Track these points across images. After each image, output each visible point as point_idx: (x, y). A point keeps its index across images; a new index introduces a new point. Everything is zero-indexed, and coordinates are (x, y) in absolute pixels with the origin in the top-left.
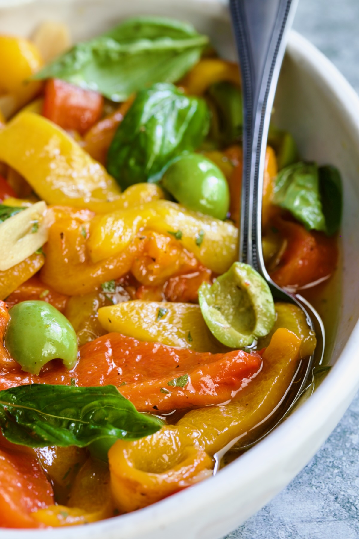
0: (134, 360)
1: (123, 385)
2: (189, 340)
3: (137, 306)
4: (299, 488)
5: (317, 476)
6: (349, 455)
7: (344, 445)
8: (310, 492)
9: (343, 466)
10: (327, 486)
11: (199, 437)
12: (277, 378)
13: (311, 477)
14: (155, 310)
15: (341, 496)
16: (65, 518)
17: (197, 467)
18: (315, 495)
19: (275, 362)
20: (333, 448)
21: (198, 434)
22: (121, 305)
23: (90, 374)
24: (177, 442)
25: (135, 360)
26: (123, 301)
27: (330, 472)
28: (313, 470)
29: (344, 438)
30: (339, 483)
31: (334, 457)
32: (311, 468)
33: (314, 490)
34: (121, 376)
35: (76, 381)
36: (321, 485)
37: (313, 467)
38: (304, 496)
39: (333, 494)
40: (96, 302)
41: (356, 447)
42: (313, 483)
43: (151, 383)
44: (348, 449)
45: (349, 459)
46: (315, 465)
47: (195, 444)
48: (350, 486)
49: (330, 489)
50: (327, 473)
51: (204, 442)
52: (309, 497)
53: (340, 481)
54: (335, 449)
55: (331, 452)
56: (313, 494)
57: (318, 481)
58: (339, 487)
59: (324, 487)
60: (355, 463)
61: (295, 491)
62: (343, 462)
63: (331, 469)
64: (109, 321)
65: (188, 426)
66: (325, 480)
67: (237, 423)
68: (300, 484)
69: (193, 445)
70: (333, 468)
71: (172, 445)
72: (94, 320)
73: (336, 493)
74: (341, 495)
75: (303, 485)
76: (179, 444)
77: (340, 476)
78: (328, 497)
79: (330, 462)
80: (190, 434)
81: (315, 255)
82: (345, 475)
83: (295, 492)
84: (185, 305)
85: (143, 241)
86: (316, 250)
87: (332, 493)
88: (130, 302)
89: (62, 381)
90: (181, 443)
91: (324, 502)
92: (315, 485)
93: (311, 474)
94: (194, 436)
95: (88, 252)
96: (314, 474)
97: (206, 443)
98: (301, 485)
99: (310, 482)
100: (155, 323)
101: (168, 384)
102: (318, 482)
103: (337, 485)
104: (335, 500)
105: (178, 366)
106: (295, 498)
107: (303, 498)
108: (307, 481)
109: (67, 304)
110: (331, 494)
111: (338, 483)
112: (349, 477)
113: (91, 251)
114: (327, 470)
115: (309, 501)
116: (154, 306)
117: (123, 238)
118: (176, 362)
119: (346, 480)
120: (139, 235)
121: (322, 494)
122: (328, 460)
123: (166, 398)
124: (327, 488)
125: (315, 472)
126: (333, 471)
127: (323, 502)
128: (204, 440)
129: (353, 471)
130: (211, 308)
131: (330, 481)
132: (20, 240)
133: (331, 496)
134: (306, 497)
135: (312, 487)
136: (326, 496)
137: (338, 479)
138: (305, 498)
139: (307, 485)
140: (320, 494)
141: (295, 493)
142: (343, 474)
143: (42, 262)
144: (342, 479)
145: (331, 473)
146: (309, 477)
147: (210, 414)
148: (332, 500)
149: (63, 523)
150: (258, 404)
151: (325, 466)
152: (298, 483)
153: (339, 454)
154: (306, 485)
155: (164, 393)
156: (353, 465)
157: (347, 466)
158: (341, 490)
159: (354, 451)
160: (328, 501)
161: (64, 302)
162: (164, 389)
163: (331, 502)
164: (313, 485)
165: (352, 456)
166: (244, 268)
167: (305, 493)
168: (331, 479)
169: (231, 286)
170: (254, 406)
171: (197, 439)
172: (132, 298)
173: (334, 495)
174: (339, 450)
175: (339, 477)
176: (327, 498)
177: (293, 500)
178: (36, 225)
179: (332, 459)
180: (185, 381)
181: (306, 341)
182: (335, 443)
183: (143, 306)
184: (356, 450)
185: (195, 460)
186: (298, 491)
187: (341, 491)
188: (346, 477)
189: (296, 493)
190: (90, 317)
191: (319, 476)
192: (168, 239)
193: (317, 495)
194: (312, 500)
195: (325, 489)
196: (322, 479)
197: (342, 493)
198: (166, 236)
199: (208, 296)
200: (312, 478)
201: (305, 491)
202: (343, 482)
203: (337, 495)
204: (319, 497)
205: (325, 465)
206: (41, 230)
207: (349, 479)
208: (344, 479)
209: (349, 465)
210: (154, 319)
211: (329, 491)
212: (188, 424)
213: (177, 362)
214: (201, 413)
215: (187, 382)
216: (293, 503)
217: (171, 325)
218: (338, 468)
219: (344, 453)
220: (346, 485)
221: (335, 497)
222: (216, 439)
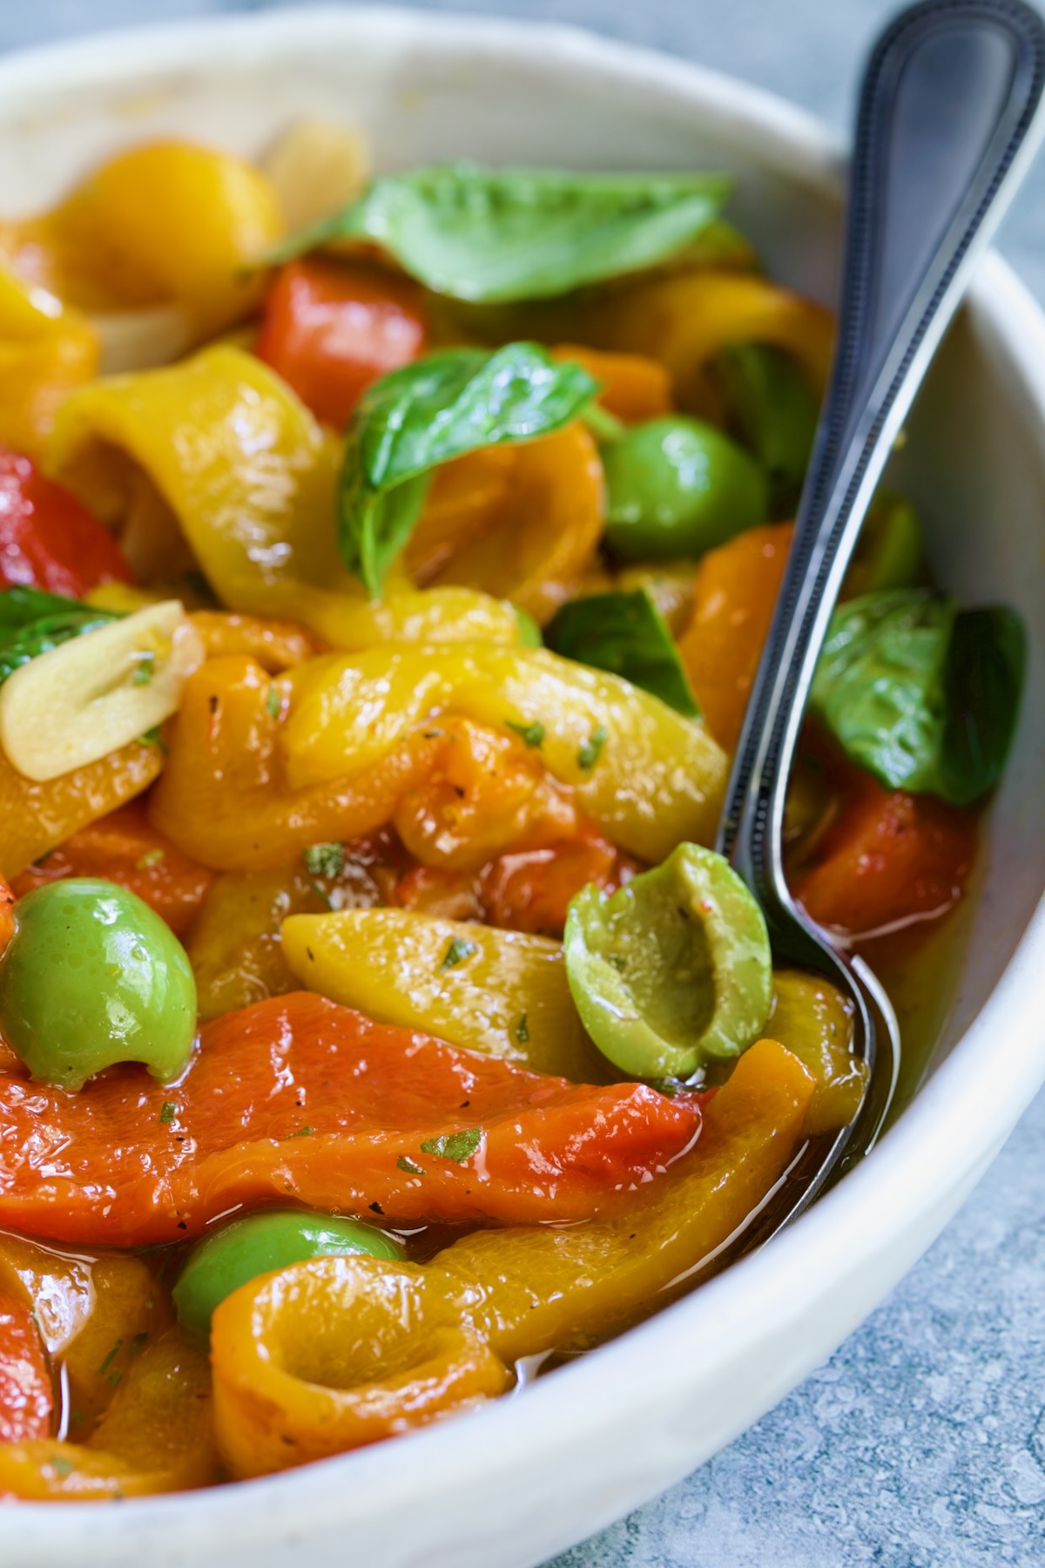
0: (350, 1070)
1: (303, 1134)
2: (519, 1037)
3: (391, 924)
4: (776, 1518)
5: (829, 1487)
6: (919, 1431)
7: (907, 1403)
8: (805, 1531)
9: (902, 1462)
10: (855, 1517)
11: (477, 1306)
12: (727, 1175)
13: (812, 1488)
14: (440, 942)
15: (890, 1547)
16: (61, 1477)
17: (452, 1388)
18: (818, 1541)
19: (734, 1130)
20: (876, 1411)
21: (477, 1297)
22: (347, 914)
23: (219, 1096)
24: (416, 1309)
25: (353, 1072)
26: (358, 906)
27: (866, 1477)
28: (816, 1469)
29: (907, 1384)
30: (888, 1511)
31: (877, 1434)
32: (813, 1462)
33: (816, 1526)
34: (305, 1109)
35: (177, 1110)
36: (838, 1514)
37: (818, 1462)
38: (789, 1542)
39: (869, 1541)
40: (284, 900)
41: (941, 1411)
42: (814, 1505)
43: (377, 1138)
44: (919, 1415)
45: (920, 1445)
46: (825, 1456)
47: (463, 1320)
48: (919, 1521)
49: (862, 1527)
50: (856, 1480)
51: (487, 1320)
52: (802, 1545)
53: (890, 1503)
54: (881, 1415)
55: (870, 1422)
56: (814, 1538)
57: (828, 1502)
58: (886, 1520)
59: (844, 1520)
60: (936, 1457)
61: (765, 1525)
62: (903, 1450)
63: (869, 1471)
64: (306, 956)
65: (453, 1273)
66: (850, 1499)
67: (589, 1283)
68: (779, 1508)
69: (455, 1324)
70: (873, 1468)
71: (400, 1315)
72: (269, 948)
73: (879, 1539)
74: (893, 1544)
75: (786, 1511)
76: (420, 1316)
77: (891, 1491)
78: (853, 1548)
79: (866, 1449)
80: (456, 1292)
81: (907, 845)
82: (906, 1489)
83: (762, 1528)
84: (529, 941)
85: (434, 743)
86: (912, 834)
87: (867, 1537)
88: (376, 910)
89: (139, 1106)
90: (425, 1314)
91: (844, 1560)
92: (821, 1513)
93: (810, 1481)
94: (466, 1300)
95: (279, 760)
96: (819, 1483)
97: (494, 1323)
98: (780, 1511)
99: (808, 1502)
100: (432, 977)
101: (422, 1147)
102: (829, 1505)
103: (883, 1516)
104: (874, 1558)
105: (467, 1104)
106: (762, 1547)
107: (785, 1548)
108: (798, 1500)
109: (206, 896)
110: (862, 1540)
111: (885, 1508)
112: (915, 1496)
113: (287, 757)
114: (856, 1471)
115: (802, 1556)
116: (440, 929)
117: (379, 729)
118: (464, 1092)
119: (907, 1503)
120: (425, 726)
121: (839, 1540)
122: (862, 1443)
123: (410, 1185)
124: (852, 1522)
125: (823, 1475)
126: (873, 1476)
127: (840, 1561)
128: (491, 1315)
129: (929, 1479)
130: (597, 960)
131: (861, 1504)
132: (98, 703)
133: (863, 1545)
134: (792, 1545)
135: (810, 1517)
136: (850, 1545)
137: (886, 1498)
138: (790, 1549)
139: (798, 1510)
140: (833, 1538)
141: (764, 1533)
142: (901, 1485)
143: (155, 769)
144: (896, 1500)
145: (867, 1481)
146: (806, 1489)
147: (525, 1248)
148: (866, 1557)
149: (55, 1488)
150: (663, 1237)
151: (852, 1461)
152: (775, 1505)
153: (892, 1429)
154: (795, 1512)
155: (407, 1171)
156: (928, 1461)
157: (914, 1463)
158: (892, 1529)
159: (936, 1421)
160: (855, 1560)
161: (199, 890)
162: (408, 1160)
163: (863, 1563)
164: (814, 1512)
165: (928, 1434)
166: (703, 863)
167: (791, 1533)
168: (866, 1498)
169: (664, 905)
170: (650, 1242)
171: (471, 1310)
172: (383, 902)
173: (873, 1544)
174: (893, 1415)
175: (889, 1493)
176: (851, 1551)
177: (756, 1551)
178: (147, 666)
179: (871, 1443)
180: (469, 1144)
181: (837, 1086)
182: (883, 1396)
183: (408, 925)
184: (941, 1418)
185: (451, 1367)
186: (771, 1526)
187: (891, 1532)
188: (907, 1493)
189: (767, 1532)
190: (257, 937)
191: (833, 1488)
192: (505, 743)
193: (823, 1542)
194: (810, 1555)
195: (848, 1524)
196: (840, 1496)
197: (895, 1539)
198: (500, 734)
199: (595, 925)
200: (815, 1491)
201: (792, 1528)
202: (900, 1509)
203: (879, 1542)
204: (829, 1548)
205: (851, 1457)
206: (161, 680)
207: (914, 1501)
208: (903, 1501)
209: (918, 1460)
210: (432, 966)
211: (859, 1532)
212: (459, 1267)
213: (469, 1091)
214: (502, 1239)
215: (475, 1151)
216: (756, 1561)
217: (476, 990)
218: (887, 1466)
219: (906, 1425)
220: (908, 1516)
221: (874, 1548)
222: (524, 1316)
